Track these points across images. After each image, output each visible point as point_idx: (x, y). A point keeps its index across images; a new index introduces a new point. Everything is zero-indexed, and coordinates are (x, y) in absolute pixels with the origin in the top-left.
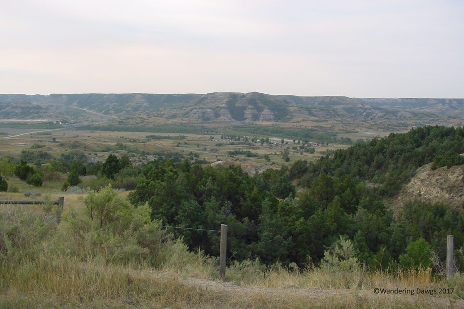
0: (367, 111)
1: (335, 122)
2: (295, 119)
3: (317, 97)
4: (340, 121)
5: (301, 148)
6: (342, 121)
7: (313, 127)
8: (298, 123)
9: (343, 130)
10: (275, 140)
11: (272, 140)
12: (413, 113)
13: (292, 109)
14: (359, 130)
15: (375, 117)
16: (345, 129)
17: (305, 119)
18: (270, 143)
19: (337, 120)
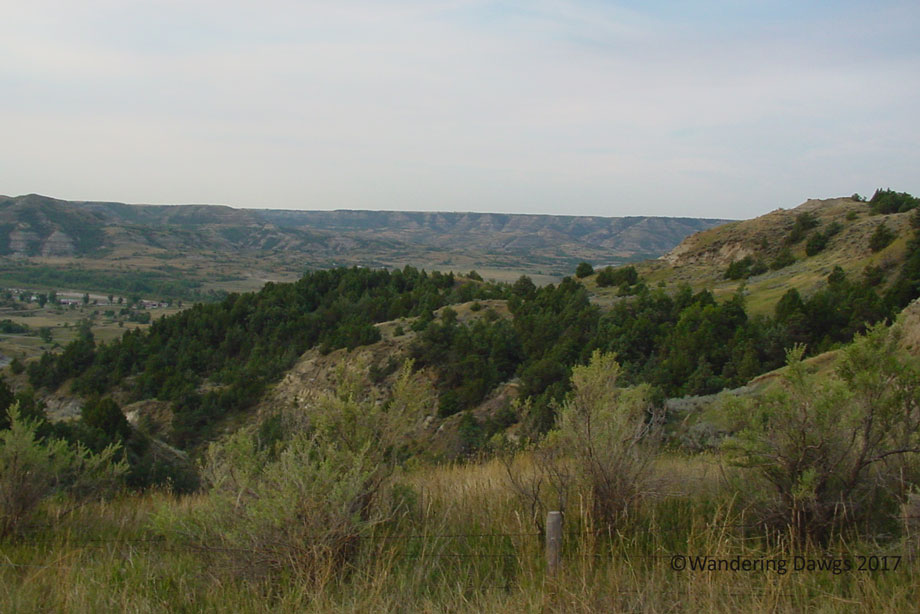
0: (269, 236)
1: (201, 258)
2: (117, 253)
3: (168, 206)
4: (211, 256)
5: (123, 312)
6: (215, 257)
7: (155, 268)
8: (123, 261)
9: (218, 275)
10: (71, 296)
11: (65, 297)
12: (358, 240)
13: (111, 231)
14: (249, 275)
15: (283, 247)
16: (220, 272)
17: (140, 252)
18: (59, 303)
19: (204, 255)
